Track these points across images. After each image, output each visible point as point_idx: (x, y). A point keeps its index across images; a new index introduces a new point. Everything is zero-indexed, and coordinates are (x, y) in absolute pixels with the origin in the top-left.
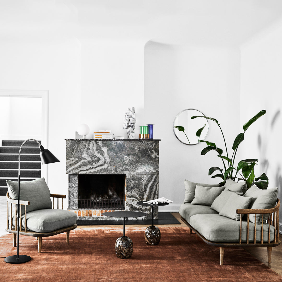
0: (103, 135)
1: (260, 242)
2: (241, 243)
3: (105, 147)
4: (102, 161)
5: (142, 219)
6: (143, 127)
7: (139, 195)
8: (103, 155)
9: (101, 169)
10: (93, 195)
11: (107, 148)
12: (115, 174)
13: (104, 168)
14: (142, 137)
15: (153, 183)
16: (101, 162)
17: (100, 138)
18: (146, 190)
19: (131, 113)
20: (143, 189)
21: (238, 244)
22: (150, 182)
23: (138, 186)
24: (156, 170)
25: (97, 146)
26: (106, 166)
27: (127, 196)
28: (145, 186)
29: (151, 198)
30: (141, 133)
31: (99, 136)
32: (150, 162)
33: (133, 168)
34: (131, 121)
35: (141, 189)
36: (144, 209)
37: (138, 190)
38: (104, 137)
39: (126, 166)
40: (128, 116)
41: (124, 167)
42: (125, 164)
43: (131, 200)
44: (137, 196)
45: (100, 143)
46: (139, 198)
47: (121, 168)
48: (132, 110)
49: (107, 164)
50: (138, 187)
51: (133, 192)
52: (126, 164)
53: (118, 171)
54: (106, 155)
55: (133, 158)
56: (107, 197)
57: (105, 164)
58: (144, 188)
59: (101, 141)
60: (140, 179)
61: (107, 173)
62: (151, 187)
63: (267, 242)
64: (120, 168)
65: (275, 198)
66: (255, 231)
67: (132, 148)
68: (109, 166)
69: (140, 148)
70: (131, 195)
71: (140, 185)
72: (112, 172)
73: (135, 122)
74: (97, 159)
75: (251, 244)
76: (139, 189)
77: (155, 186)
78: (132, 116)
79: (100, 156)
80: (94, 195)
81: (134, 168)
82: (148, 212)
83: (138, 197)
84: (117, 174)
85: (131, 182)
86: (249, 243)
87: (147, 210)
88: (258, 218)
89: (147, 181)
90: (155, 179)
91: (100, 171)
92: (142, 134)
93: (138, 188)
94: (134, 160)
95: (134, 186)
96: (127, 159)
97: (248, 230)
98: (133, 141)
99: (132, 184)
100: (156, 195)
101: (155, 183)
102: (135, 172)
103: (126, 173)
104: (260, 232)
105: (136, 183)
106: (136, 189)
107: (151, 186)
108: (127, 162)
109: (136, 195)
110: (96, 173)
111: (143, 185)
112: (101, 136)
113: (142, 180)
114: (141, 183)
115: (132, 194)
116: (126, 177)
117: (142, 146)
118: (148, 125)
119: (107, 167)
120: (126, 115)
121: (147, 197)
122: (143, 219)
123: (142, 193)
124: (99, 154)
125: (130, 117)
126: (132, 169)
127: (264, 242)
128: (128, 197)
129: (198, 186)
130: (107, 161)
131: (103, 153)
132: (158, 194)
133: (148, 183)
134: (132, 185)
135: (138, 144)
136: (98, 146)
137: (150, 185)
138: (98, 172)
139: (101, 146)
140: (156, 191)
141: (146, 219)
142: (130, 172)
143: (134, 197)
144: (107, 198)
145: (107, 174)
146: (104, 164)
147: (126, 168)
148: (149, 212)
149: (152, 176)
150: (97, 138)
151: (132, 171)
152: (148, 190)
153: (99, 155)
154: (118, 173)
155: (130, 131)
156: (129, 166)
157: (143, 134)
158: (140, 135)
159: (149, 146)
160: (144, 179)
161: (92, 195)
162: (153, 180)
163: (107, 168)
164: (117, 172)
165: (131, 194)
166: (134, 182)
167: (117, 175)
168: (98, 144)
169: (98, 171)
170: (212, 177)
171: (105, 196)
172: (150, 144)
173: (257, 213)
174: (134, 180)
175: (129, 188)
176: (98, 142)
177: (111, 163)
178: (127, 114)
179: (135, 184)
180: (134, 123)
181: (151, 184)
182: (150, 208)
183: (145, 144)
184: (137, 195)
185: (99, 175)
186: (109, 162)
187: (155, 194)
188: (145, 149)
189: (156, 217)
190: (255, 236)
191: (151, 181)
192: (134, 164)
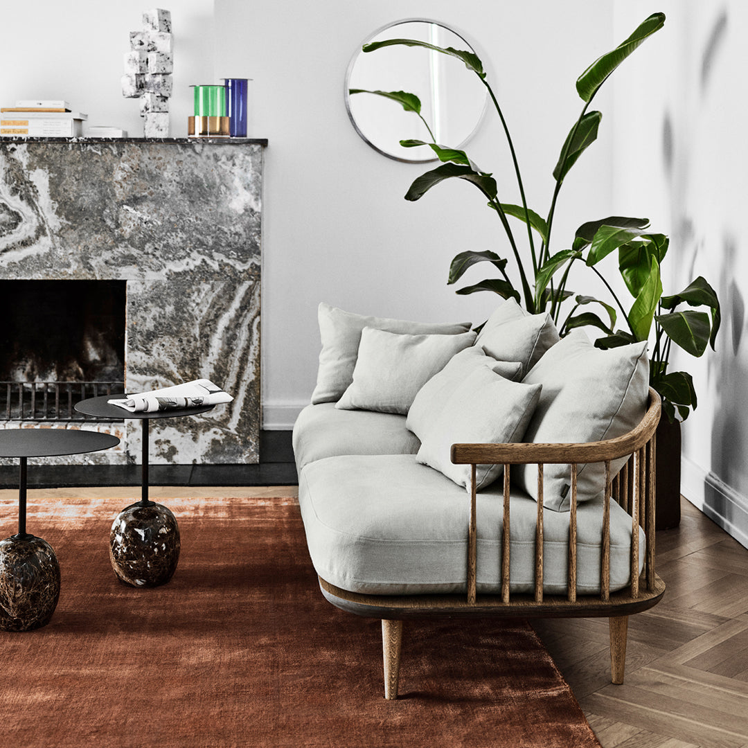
0: (30, 122)
1: (563, 595)
2: (473, 600)
3: (39, 171)
4: (27, 226)
5: (191, 463)
6: (201, 89)
7: (181, 366)
8: (31, 203)
9: (25, 259)
10: (23, 363)
11: (50, 172)
12: (81, 278)
13: (38, 255)
14: (199, 129)
15: (238, 316)
16: (26, 229)
17: (21, 132)
18: (208, 345)
19: (153, 35)
20: (195, 340)
21: (460, 606)
22: (225, 310)
23: (175, 328)
24: (249, 263)
25: (8, 166)
26: (43, 246)
27: (131, 369)
28: (203, 326)
29: (228, 376)
30: (197, 113)
31: (14, 123)
32: (226, 230)
33: (154, 255)
34: (153, 67)
35: (189, 341)
36: (202, 420)
37: (177, 344)
38: (38, 128)
39: (126, 247)
40: (142, 44)
41: (120, 249)
42: (123, 240)
43: (148, 385)
44: (173, 368)
45: (21, 155)
46: (182, 375)
47: (107, 255)
48: (156, 23)
49: (49, 238)
50: (177, 332)
51: (154, 353)
52: (127, 236)
53: (93, 265)
54: (44, 200)
55: (155, 215)
56: (80, 369)
57: (42, 238)
58: (201, 334)
59: (25, 146)
60: (185, 299)
61: (47, 275)
62: (231, 332)
63: (597, 595)
64: (100, 255)
65: (635, 388)
66: (541, 542)
67: (150, 173)
68: (58, 245)
69: (184, 172)
70: (148, 365)
71: (184, 324)
72: (70, 271)
73: (168, 70)
74: (8, 217)
75: (521, 604)
76: (181, 341)
77: (244, 328)
78: (156, 45)
79: (18, 206)
80: (27, 362)
81: (158, 253)
82: (215, 433)
83: (175, 370)
84: (89, 277)
85: (146, 309)
86: (511, 600)
87: (213, 425)
88: (561, 480)
89: (213, 306)
90: (243, 299)
91: (22, 267)
92: (197, 117)
93: (176, 334)
94: (160, 223)
95: (160, 328)
96: (130, 219)
97: (507, 541)
98: (153, 146)
99: (149, 317)
100: (250, 365)
101: (246, 316)
102: (164, 271)
103: (127, 273)
104: (562, 546)
105: (167, 314)
106: (167, 340)
107: (227, 329)
108: (129, 230)
109: (168, 366)
110: (5, 273)
111: (198, 322)
112: (25, 123)
113: (194, 305)
114: (186, 315)
115: (151, 361)
116: (127, 291)
117: (193, 166)
118: (227, 81)
119: (47, 250)
120: (136, 41)
121: (213, 371)
122: (195, 460)
123: (191, 354)
124: (17, 197)
125: (150, 48)
126: (151, 256)
127: (582, 596)
128: (134, 373)
129: (372, 330)
130: (51, 226)
131: (32, 194)
132: (258, 360)
133: (217, 316)
134: (150, 325)
135: (178, 156)
136: (12, 165)
137: (223, 322)
138: (11, 271)
139: (24, 167)
140: (248, 347)
141: (208, 462)
142: (141, 270)
143: (161, 374)
144: (77, 372)
145: (48, 278)
146: (37, 238)
147: (127, 253)
148: (220, 432)
149: (235, 288)
150: (9, 132)
151: (150, 267)
152: (217, 343)
153: (16, 204)
154: (94, 275)
155: (150, 106)
156: (137, 248)
157: (205, 119)
158: (191, 121)
159: (219, 163)
160: (198, 301)
161: (20, 360)
162: (236, 304)
163: (49, 255)
164: (90, 269)
165: (147, 360)
166: (160, 313)
167: (89, 281)
168: (12, 156)
169: (12, 265)
170: (460, 292)
171: (70, 365)
172: (224, 159)
173: (547, 459)
174: (159, 301)
175: (139, 337)
176: (13, 150)
177: (65, 236)
178: (138, 38)
179: (162, 321)
180: (163, 74)
181: (230, 320)
182: (225, 417)
183: (204, 155)
184: (170, 362)
185: (16, 281)
186: (57, 229)
187: (247, 360)
188: (205, 176)
189: (251, 454)
190: (541, 567)
191: (229, 306)
192: (160, 239)
